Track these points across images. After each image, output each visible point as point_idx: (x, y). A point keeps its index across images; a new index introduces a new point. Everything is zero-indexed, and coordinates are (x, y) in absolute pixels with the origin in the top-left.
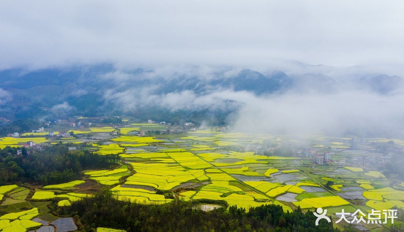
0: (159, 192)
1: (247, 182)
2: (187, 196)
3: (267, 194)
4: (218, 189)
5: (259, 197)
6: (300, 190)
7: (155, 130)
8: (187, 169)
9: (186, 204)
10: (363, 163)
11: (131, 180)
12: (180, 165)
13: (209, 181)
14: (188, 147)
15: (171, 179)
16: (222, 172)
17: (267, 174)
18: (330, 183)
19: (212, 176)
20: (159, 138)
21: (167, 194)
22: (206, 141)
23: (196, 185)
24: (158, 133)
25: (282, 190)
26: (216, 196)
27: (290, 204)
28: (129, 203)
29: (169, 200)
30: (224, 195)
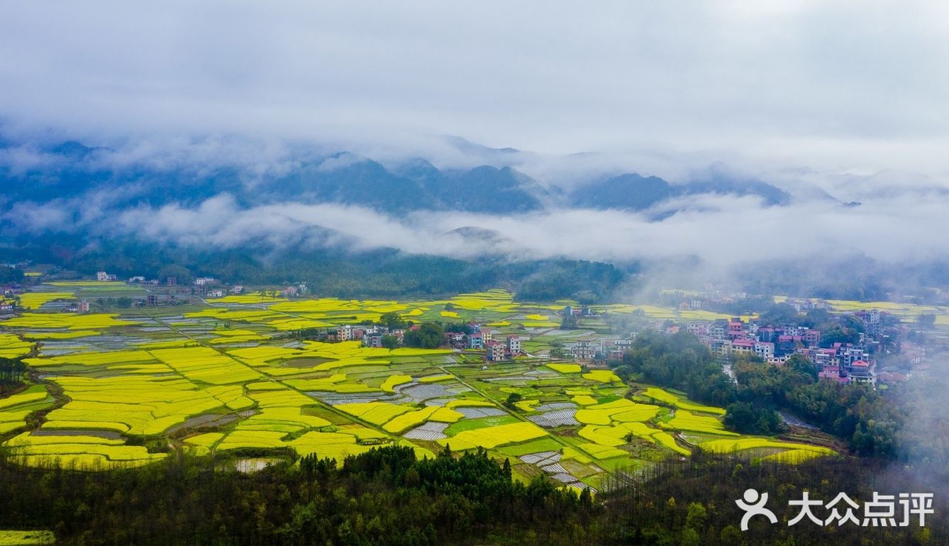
0: (133, 441)
1: (341, 406)
2: (203, 444)
3: (384, 427)
4: (274, 425)
5: (367, 434)
6: (453, 416)
7: (116, 297)
8: (201, 384)
9: (199, 462)
10: (583, 356)
11: (55, 419)
12: (186, 378)
13: (256, 408)
14: (202, 336)
15: (162, 409)
16: (284, 387)
17: (387, 386)
18: (515, 397)
19: (262, 399)
20: (129, 317)
21: (153, 443)
22: (248, 319)
23: (223, 420)
24: (124, 303)
25: (418, 416)
26: (272, 440)
27: (432, 445)
28: (58, 470)
29: (159, 456)
30: (290, 437)
